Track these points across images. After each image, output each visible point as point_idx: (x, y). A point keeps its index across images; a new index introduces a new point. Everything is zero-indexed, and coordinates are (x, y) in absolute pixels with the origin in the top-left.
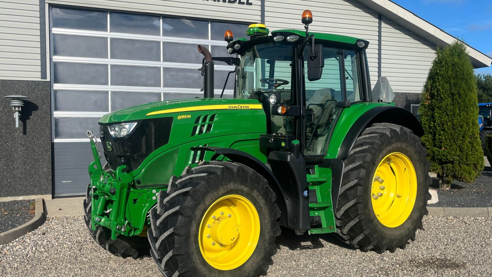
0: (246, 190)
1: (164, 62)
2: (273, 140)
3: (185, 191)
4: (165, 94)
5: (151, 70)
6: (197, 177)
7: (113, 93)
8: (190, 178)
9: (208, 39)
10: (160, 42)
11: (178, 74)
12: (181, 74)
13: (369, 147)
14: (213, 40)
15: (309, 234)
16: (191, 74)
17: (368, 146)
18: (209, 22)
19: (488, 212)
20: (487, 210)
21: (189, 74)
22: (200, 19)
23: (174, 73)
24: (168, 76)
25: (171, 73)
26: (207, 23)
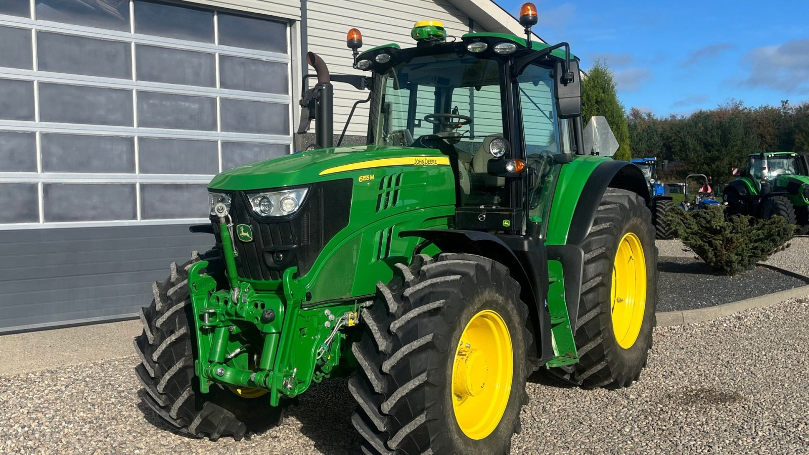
0: (501, 301)
1: (138, 81)
2: (485, 216)
3: (434, 307)
4: (141, 139)
5: (114, 95)
6: (445, 281)
7: (45, 136)
8: (432, 285)
9: (213, 41)
10: (129, 44)
11: (164, 103)
12: (168, 103)
13: (610, 224)
14: (222, 46)
15: (548, 368)
16: (187, 104)
17: (608, 224)
18: (215, 13)
19: (683, 318)
20: (682, 316)
21: (183, 103)
22: (199, 7)
23: (156, 102)
24: (145, 106)
25: (151, 101)
26: (211, 14)
